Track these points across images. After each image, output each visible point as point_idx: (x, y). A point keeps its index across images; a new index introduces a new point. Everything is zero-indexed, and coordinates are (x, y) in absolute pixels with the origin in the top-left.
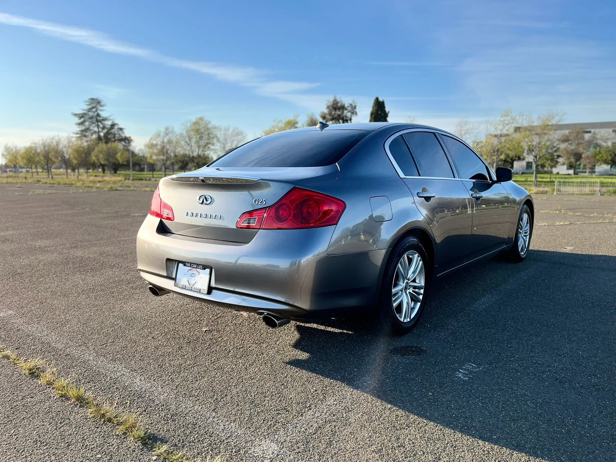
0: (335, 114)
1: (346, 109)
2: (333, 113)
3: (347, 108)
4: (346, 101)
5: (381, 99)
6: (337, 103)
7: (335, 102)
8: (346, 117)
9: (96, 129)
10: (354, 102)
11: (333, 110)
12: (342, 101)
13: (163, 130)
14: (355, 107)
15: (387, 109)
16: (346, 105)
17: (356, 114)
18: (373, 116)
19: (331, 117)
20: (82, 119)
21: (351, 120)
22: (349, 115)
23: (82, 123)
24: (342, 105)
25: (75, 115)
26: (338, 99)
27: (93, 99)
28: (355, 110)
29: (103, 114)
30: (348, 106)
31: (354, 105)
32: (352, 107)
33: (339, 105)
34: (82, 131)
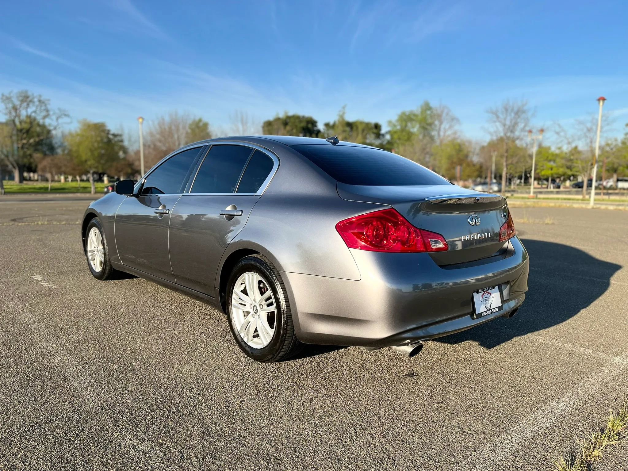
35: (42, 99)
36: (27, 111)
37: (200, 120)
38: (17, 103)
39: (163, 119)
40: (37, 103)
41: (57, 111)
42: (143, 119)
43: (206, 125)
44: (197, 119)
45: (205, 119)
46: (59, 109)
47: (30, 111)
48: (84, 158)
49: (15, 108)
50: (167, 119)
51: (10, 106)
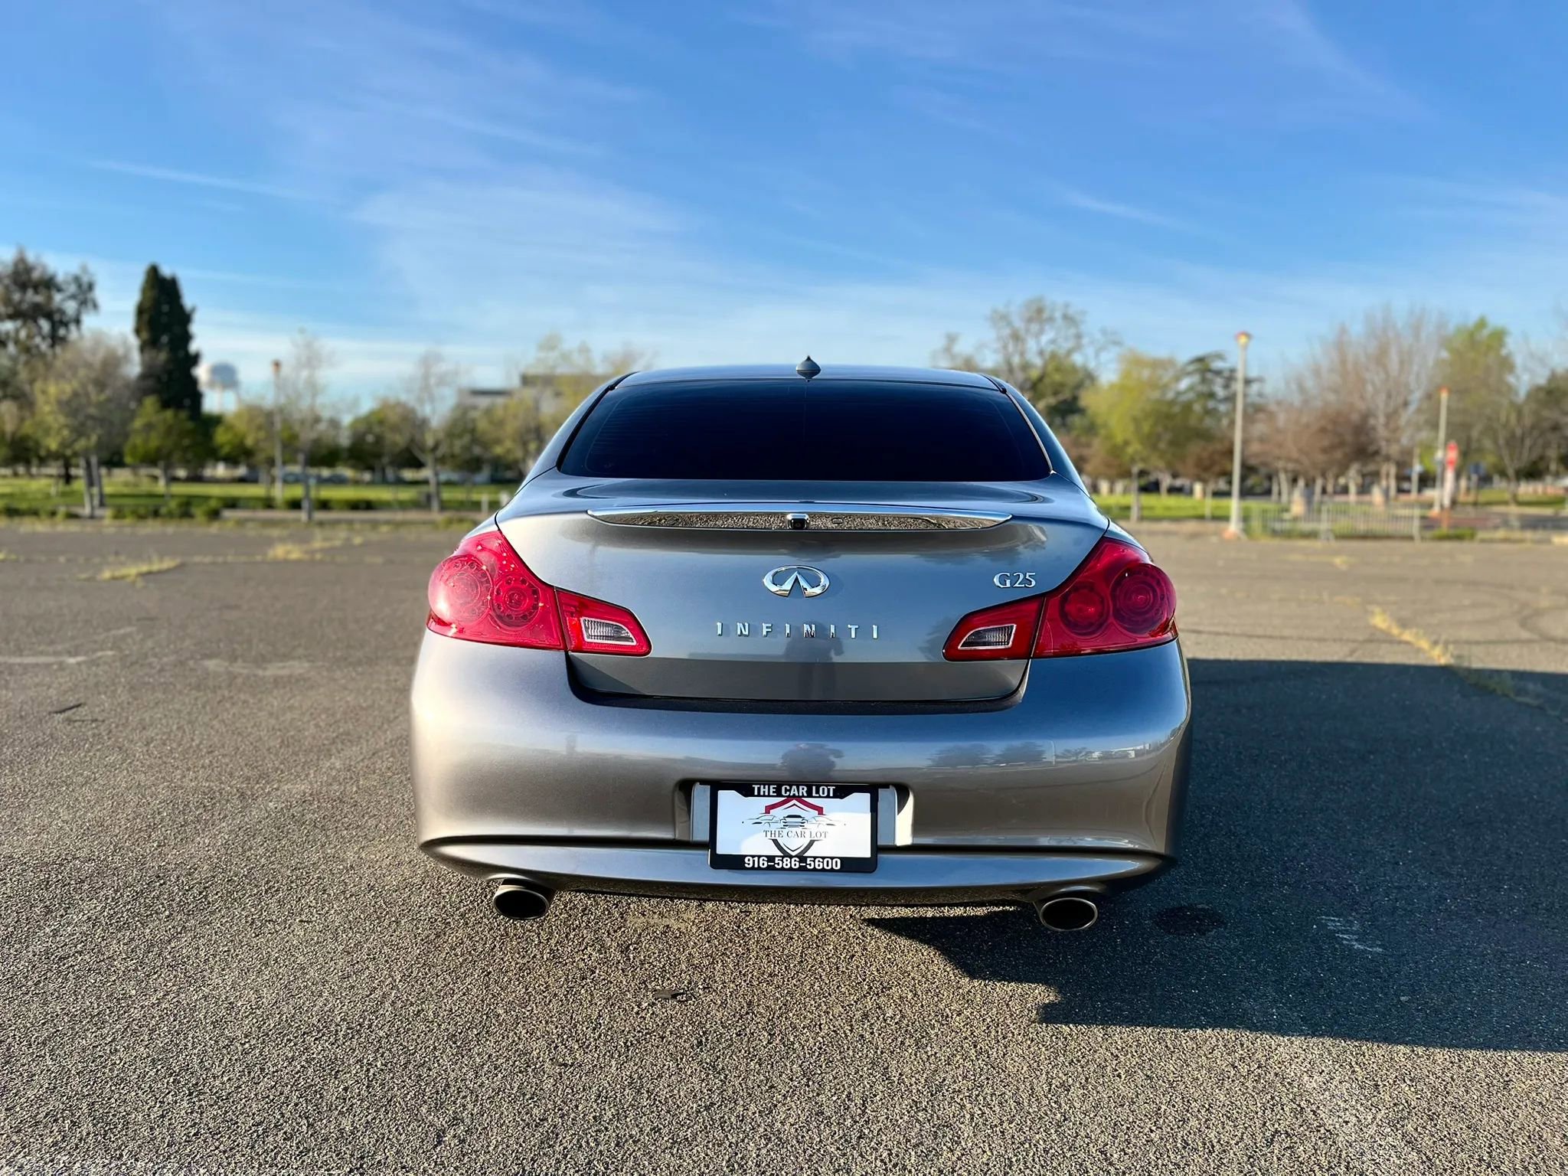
0: (20, 302)
1: (59, 290)
2: (17, 296)
3: (64, 287)
4: (59, 265)
5: (166, 271)
6: (29, 270)
7: (21, 267)
8: (62, 312)
10: (84, 269)
11: (13, 287)
12: (44, 267)
14: (91, 287)
15: (188, 300)
16: (60, 278)
17: (95, 306)
18: (146, 317)
19: (10, 310)
21: (78, 321)
22: (71, 307)
24: (46, 277)
26: (31, 257)
28: (90, 296)
30: (68, 283)
31: (85, 279)
32: (80, 286)
33: (36, 275)
35: (1071, 311)
36: (1038, 343)
37: (1482, 324)
38: (1019, 324)
39: (1343, 331)
40: (1059, 322)
41: (1098, 336)
42: (1248, 336)
43: (1499, 336)
44: (1472, 321)
45: (1495, 321)
46: (1104, 332)
47: (1045, 339)
48: (1119, 439)
49: (1016, 337)
50: (1357, 329)
51: (1007, 332)
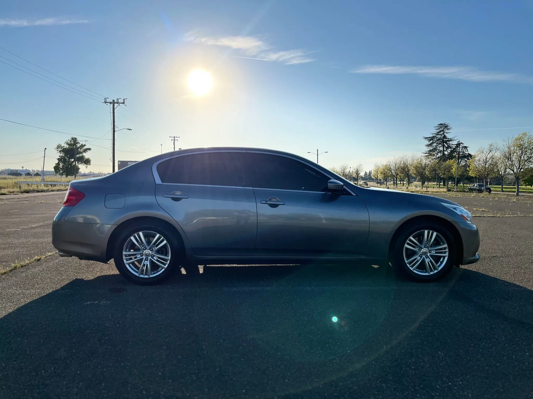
9: (441, 149)
13: (487, 148)
20: (431, 142)
23: (430, 145)
25: (426, 138)
27: (441, 124)
29: (449, 136)
34: (430, 151)
